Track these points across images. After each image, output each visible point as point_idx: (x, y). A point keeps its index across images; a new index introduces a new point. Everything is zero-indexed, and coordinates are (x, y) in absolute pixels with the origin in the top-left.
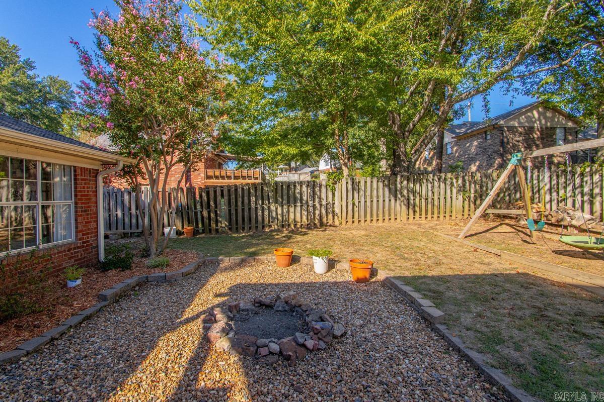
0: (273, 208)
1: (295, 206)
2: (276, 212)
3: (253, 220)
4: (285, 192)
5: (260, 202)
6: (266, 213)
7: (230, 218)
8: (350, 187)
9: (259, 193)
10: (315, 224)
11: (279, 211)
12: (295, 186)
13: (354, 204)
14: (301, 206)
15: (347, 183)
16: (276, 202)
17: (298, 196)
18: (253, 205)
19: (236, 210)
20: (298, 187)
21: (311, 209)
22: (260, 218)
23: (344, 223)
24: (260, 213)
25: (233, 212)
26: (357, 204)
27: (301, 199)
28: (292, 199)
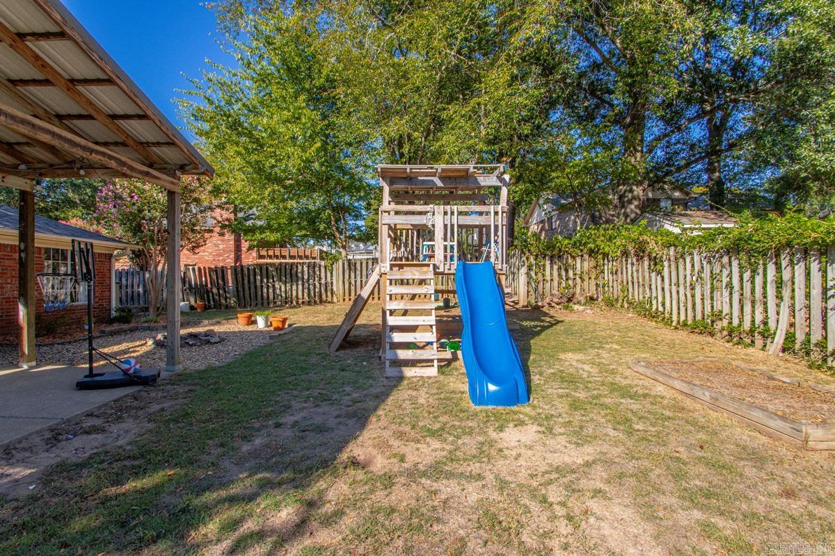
0: (277, 286)
1: (297, 285)
2: (280, 289)
3: (259, 297)
4: (288, 271)
5: (265, 280)
6: (271, 290)
7: (238, 295)
8: (346, 267)
9: (264, 272)
10: (315, 301)
11: (283, 289)
12: (297, 267)
13: (350, 283)
14: (303, 285)
15: (344, 264)
16: (280, 280)
17: (300, 275)
18: (258, 283)
19: (243, 288)
20: (300, 268)
21: (311, 287)
22: (265, 295)
23: (341, 301)
24: (265, 290)
25: (240, 289)
26: (353, 283)
27: (303, 278)
28: (294, 278)
